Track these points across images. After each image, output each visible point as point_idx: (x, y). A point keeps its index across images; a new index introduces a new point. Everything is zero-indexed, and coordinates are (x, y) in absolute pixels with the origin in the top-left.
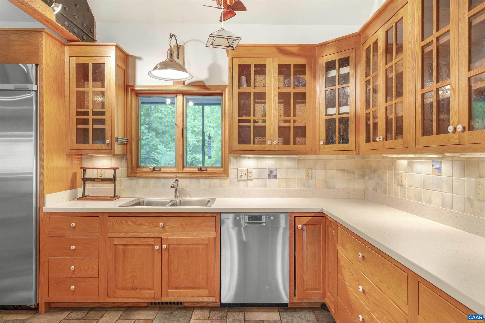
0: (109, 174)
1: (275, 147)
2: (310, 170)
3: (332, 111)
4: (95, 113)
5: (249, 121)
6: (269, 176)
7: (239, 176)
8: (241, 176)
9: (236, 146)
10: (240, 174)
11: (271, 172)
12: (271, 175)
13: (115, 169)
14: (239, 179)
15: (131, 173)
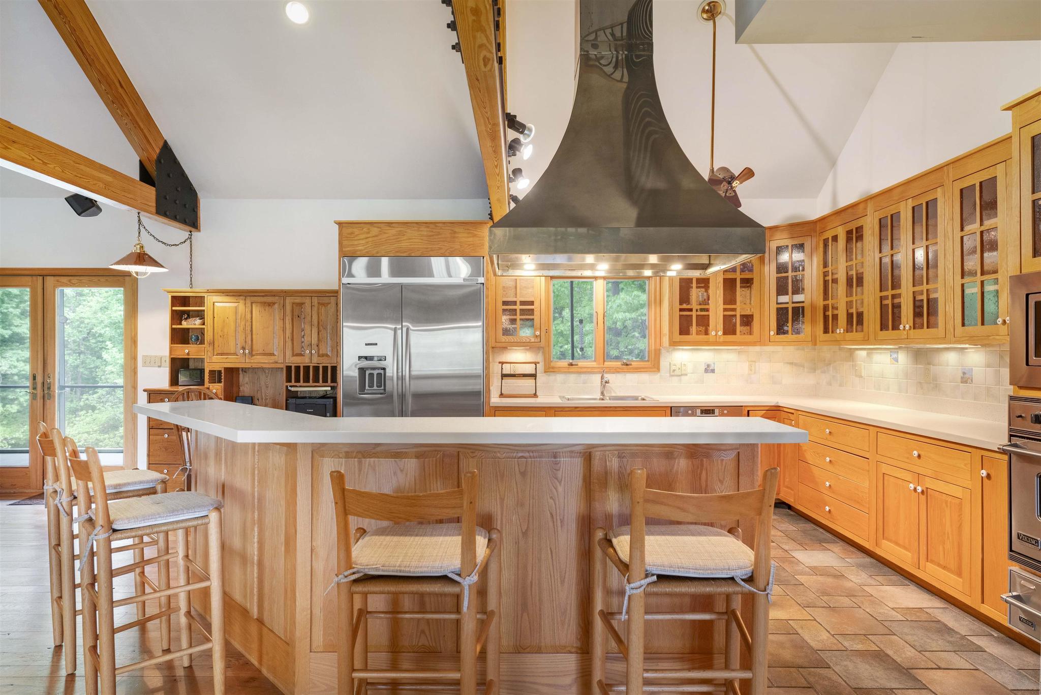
0: (529, 369)
1: (719, 338)
2: (754, 363)
3: (783, 299)
4: (523, 303)
5: (691, 310)
6: (706, 371)
7: (672, 371)
8: (674, 371)
9: (677, 337)
10: (673, 368)
11: (708, 366)
12: (709, 369)
13: (536, 363)
14: (672, 374)
15: (549, 368)
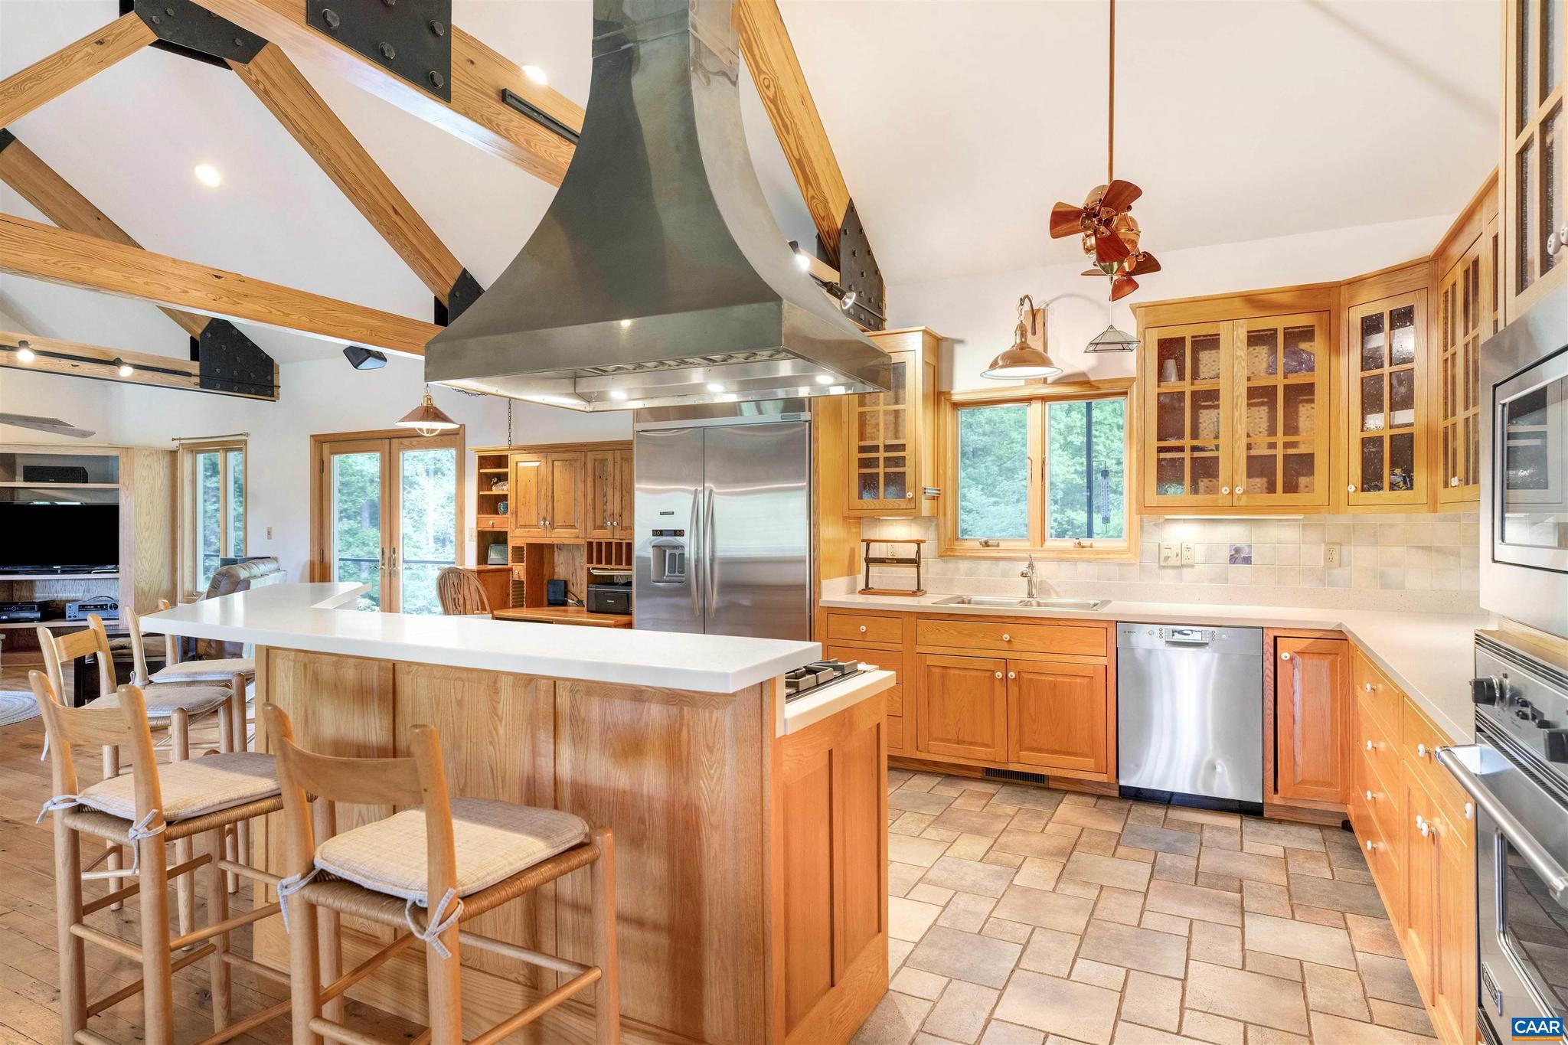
0: (909, 551)
1: (1239, 498)
2: (1337, 547)
3: (1376, 422)
4: (888, 448)
5: (1181, 449)
6: (1233, 559)
7: (1162, 559)
8: (1167, 558)
9: (1152, 497)
10: (1164, 553)
11: (1237, 550)
12: (1239, 557)
13: (919, 543)
14: (1163, 563)
15: (946, 550)
